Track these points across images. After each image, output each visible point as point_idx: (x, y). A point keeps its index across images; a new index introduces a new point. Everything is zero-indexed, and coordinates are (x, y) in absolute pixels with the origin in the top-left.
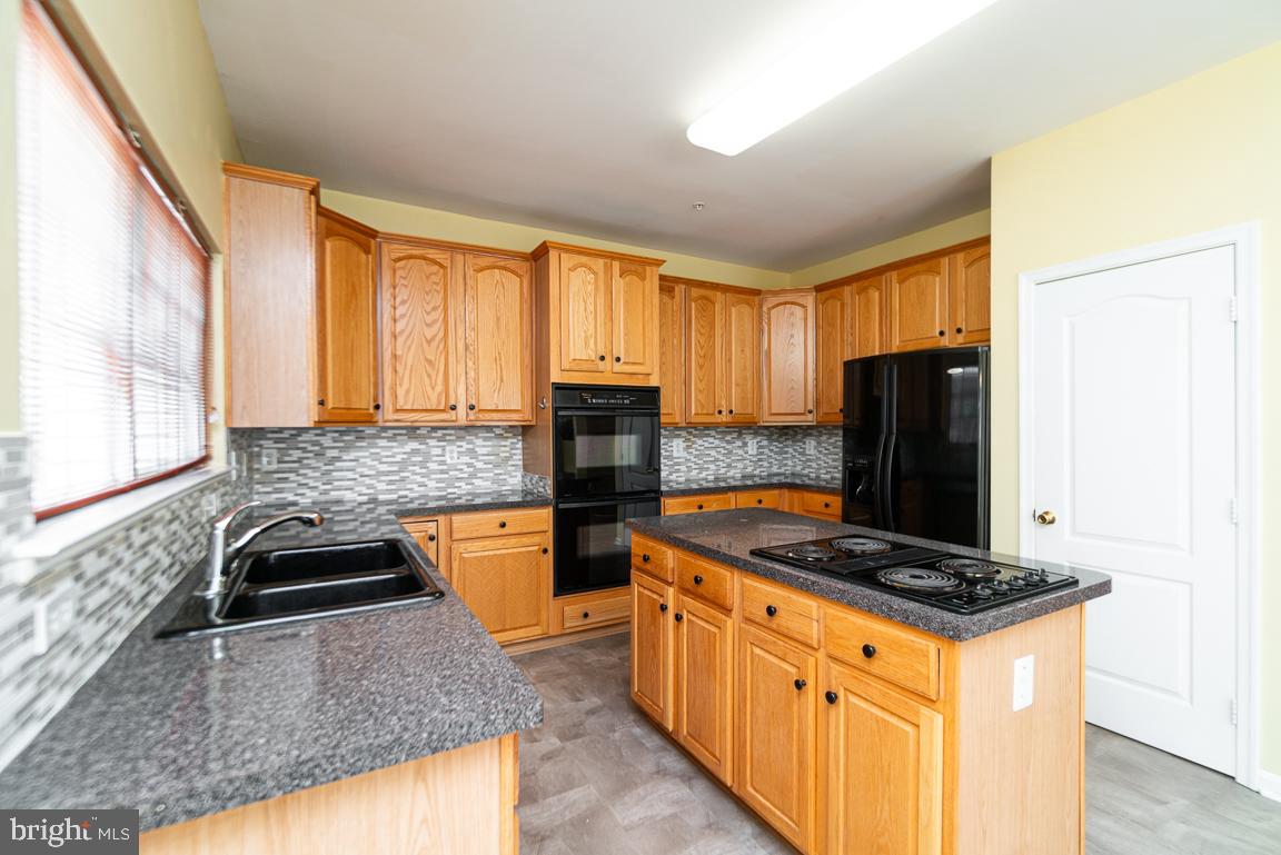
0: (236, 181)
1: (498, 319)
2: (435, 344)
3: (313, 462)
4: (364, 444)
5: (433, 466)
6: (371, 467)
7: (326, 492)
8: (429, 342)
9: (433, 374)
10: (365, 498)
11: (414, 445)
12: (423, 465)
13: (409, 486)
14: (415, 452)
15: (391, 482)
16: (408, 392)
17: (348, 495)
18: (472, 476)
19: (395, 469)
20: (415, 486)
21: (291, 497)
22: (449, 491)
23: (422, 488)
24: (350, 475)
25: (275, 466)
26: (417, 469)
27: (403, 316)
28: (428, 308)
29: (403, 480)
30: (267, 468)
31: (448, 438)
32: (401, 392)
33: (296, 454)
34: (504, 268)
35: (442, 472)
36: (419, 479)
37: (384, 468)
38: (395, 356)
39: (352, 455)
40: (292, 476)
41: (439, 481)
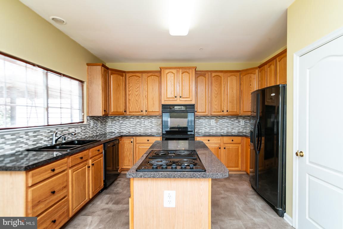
0: (89, 67)
1: (153, 88)
2: (138, 96)
3: (117, 124)
4: (127, 120)
5: (142, 125)
6: (129, 125)
7: (120, 130)
8: (137, 96)
9: (138, 103)
10: (128, 132)
11: (138, 120)
12: (140, 125)
13: (137, 130)
14: (138, 122)
15: (133, 129)
16: (132, 107)
17: (124, 131)
18: (152, 128)
19: (134, 126)
20: (138, 130)
21: (114, 131)
22: (146, 131)
23: (140, 131)
24: (125, 127)
25: (111, 124)
26: (139, 126)
27: (131, 90)
28: (136, 87)
29: (136, 128)
30: (109, 124)
31: (146, 118)
32: (130, 108)
33: (115, 122)
34: (155, 75)
35: (144, 127)
36: (139, 128)
37: (131, 125)
38: (129, 99)
39: (125, 122)
40: (114, 126)
41: (144, 129)
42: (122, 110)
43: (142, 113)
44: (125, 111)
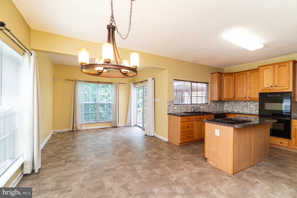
1: (255, 81)
2: (243, 88)
3: (231, 106)
4: (238, 103)
5: (248, 108)
6: (238, 107)
7: (232, 110)
8: (242, 87)
9: (243, 92)
10: (237, 112)
11: (245, 104)
12: (247, 107)
14: (245, 105)
15: (241, 110)
16: (239, 95)
17: (235, 111)
18: (256, 110)
19: (242, 107)
20: (245, 111)
21: (228, 110)
23: (247, 111)
24: (236, 108)
25: (227, 106)
26: (246, 108)
27: (238, 84)
28: (242, 82)
29: (243, 109)
30: (226, 106)
31: (251, 103)
32: (238, 95)
33: (229, 104)
34: (256, 72)
35: (250, 109)
36: (246, 109)
37: (240, 107)
38: (237, 90)
39: (236, 105)
40: (228, 107)
41: (249, 110)
42: (232, 97)
43: (246, 99)
44: (234, 98)
